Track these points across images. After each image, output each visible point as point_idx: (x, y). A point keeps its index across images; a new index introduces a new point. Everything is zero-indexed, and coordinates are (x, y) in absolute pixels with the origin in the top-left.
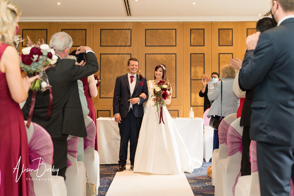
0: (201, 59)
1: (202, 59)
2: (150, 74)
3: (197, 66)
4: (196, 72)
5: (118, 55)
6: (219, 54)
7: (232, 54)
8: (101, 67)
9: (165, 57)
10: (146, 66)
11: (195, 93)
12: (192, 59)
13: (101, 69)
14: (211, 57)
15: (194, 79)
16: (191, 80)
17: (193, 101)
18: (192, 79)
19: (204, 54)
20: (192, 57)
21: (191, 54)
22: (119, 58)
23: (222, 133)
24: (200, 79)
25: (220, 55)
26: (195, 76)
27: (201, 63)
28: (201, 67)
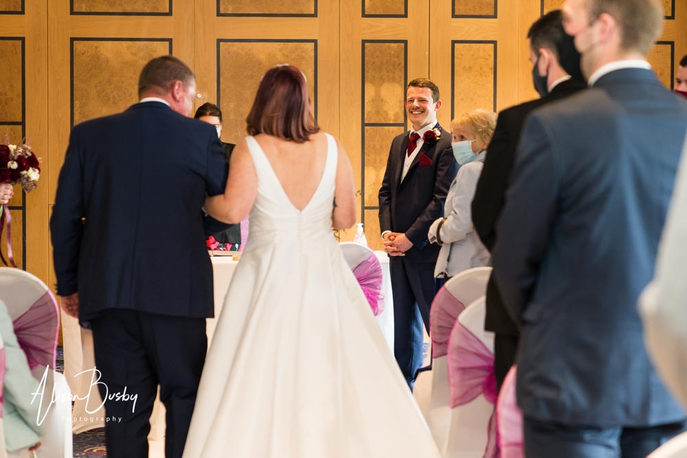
0: (395, 59)
1: (398, 57)
2: (232, 105)
3: (382, 80)
4: (378, 100)
5: (129, 43)
6: (454, 42)
7: (494, 42)
8: (75, 82)
9: (281, 50)
10: (221, 80)
11: (375, 168)
12: (366, 59)
13: (75, 86)
14: (427, 53)
15: (372, 122)
16: (364, 125)
17: (371, 193)
18: (366, 122)
19: (405, 42)
20: (366, 51)
21: (364, 42)
22: (134, 54)
23: (440, 327)
24: (391, 122)
25: (456, 45)
26: (378, 113)
27: (396, 72)
28: (397, 85)
